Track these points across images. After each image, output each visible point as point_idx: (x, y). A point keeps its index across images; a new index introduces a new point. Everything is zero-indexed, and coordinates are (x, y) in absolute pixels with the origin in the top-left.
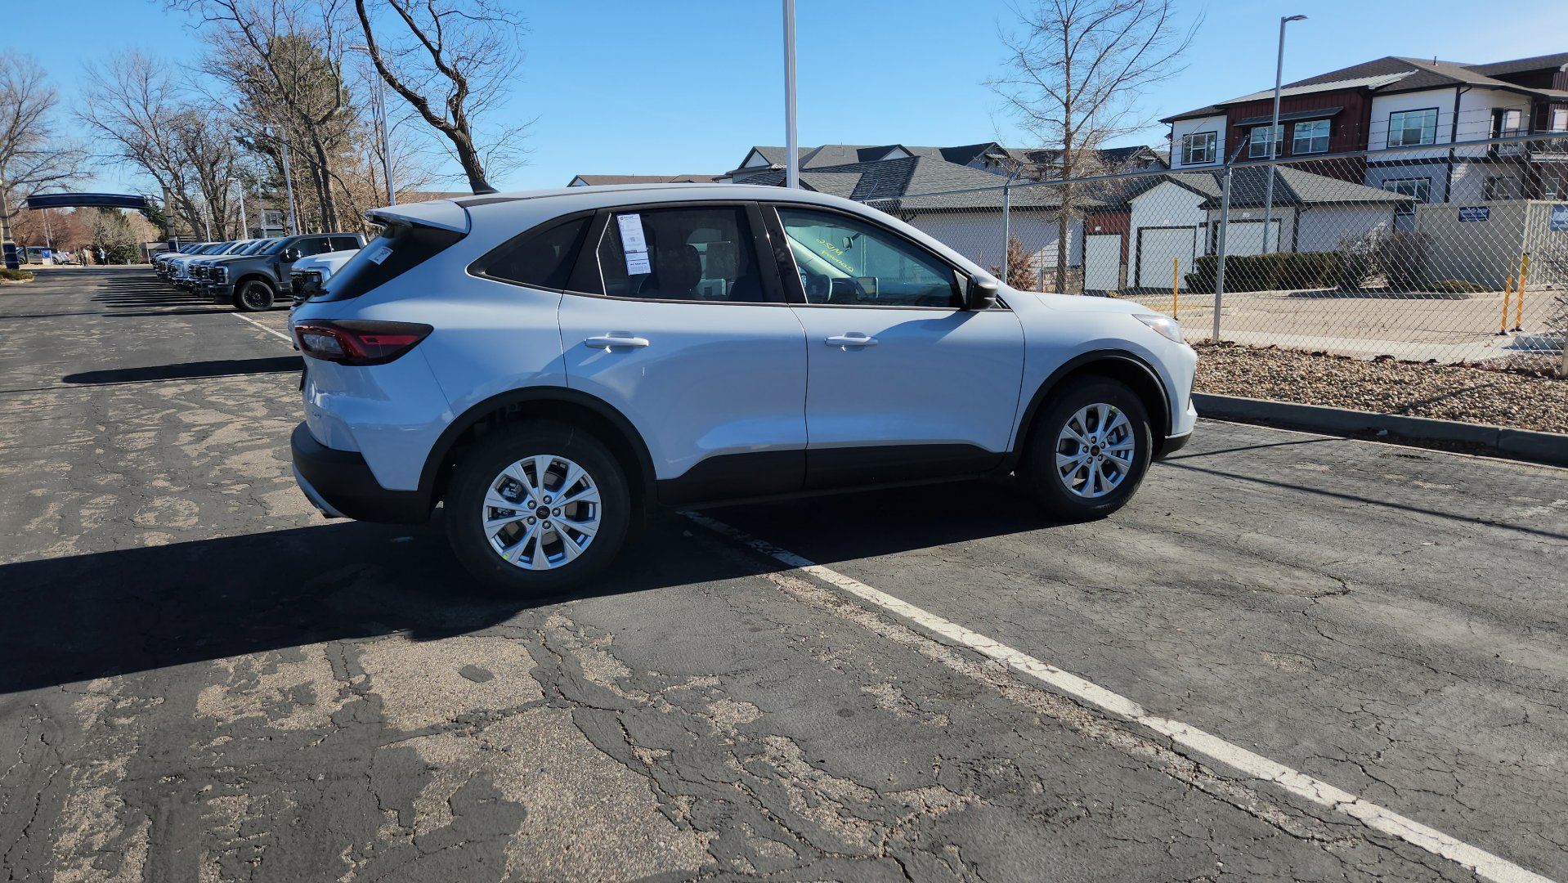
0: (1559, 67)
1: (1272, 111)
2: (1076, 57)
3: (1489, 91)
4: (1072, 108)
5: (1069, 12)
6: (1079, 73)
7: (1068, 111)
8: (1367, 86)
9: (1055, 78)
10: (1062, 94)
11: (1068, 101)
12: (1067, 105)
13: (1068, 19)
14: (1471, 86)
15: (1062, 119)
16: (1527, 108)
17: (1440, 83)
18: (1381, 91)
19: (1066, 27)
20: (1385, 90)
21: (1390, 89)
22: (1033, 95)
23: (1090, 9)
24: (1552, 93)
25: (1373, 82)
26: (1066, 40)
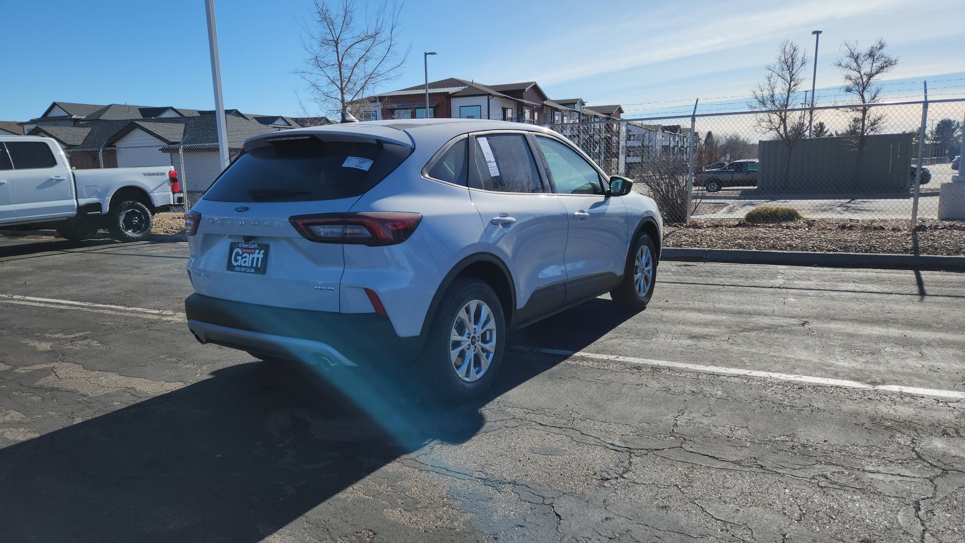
0: (525, 89)
1: (425, 101)
2: (343, 62)
3: (500, 99)
4: (344, 92)
5: (337, 36)
6: (346, 73)
7: (342, 94)
8: (448, 92)
9: (334, 74)
10: (339, 83)
11: (342, 87)
12: (342, 89)
13: (337, 39)
14: (493, 96)
15: (340, 97)
16: (515, 108)
17: (482, 93)
18: (454, 95)
19: (337, 44)
20: (456, 95)
21: (458, 94)
22: (323, 82)
23: (349, 35)
24: (526, 101)
25: (451, 90)
26: (337, 52)
